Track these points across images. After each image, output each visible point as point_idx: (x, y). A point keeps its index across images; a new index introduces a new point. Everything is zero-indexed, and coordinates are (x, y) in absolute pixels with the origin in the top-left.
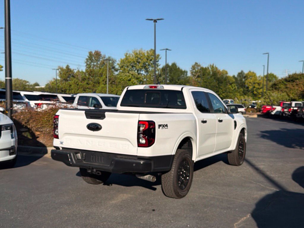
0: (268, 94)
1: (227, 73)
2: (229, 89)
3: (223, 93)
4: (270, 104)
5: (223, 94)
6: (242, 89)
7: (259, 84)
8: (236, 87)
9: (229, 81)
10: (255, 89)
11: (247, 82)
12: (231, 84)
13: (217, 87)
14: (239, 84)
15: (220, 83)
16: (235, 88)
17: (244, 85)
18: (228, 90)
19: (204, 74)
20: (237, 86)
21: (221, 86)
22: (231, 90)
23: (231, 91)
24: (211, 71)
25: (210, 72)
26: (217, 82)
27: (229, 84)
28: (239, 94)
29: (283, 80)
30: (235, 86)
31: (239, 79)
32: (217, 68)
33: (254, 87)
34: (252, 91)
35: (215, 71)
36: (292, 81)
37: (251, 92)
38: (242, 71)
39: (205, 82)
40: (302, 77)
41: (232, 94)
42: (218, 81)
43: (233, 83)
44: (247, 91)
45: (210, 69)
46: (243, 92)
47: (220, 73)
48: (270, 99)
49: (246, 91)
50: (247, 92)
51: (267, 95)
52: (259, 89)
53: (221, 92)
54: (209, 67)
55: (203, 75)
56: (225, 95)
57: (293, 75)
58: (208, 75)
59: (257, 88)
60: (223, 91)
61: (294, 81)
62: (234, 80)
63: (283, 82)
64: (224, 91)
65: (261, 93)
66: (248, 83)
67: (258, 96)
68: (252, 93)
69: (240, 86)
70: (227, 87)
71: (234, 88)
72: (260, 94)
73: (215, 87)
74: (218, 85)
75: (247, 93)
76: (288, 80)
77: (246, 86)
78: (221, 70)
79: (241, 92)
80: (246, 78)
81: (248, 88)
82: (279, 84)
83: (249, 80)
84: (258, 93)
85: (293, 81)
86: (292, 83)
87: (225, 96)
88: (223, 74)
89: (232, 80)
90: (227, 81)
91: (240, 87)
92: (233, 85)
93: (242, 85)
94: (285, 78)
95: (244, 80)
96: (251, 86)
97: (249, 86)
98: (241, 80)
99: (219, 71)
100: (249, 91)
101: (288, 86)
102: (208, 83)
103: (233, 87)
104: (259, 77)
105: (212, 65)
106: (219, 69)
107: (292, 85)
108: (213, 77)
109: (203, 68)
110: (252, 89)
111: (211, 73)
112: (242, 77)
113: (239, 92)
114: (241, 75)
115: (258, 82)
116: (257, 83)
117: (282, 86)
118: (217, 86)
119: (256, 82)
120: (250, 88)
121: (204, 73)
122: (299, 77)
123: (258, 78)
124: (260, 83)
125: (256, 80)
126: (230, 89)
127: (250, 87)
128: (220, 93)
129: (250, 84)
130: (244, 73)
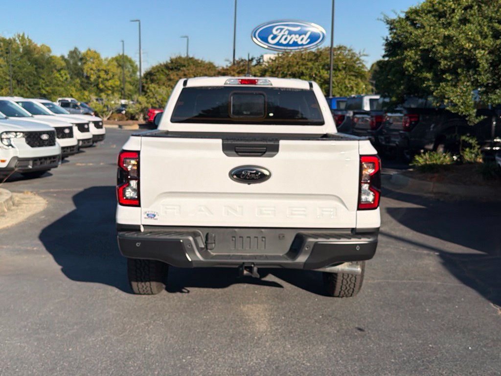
0: (153, 90)
1: (49, 51)
2: (56, 80)
3: (47, 86)
4: (157, 106)
5: (47, 89)
6: (78, 81)
7: (106, 72)
8: (68, 76)
9: (55, 66)
10: (100, 80)
11: (86, 67)
12: (59, 71)
13: (34, 76)
14: (73, 72)
15: (39, 68)
16: (67, 79)
17: (81, 73)
18: (54, 81)
19: (8, 51)
20: (69, 73)
21: (42, 73)
22: (60, 80)
23: (60, 83)
24: (20, 46)
25: (18, 48)
26: (35, 66)
27: (55, 71)
28: (73, 88)
29: (162, 67)
30: (66, 75)
31: (71, 62)
32: (30, 41)
33: (99, 77)
34: (96, 84)
35: (29, 46)
36: (175, 68)
37: (94, 86)
38: (76, 49)
39: (13, 66)
40: (191, 64)
41: (62, 89)
42: (36, 64)
43: (61, 69)
44: (88, 83)
45: (18, 41)
46: (81, 85)
47: (37, 50)
48: (156, 98)
49: (86, 84)
50: (88, 85)
51: (151, 91)
52: (107, 80)
53: (44, 85)
54: (17, 39)
55: (7, 53)
56: (52, 90)
57: (176, 59)
58: (16, 53)
59: (103, 78)
60: (46, 82)
61: (179, 70)
62: (64, 64)
63: (162, 71)
64: (48, 83)
65: (110, 88)
66: (89, 69)
67: (107, 92)
68: (96, 88)
69: (75, 74)
70: (53, 76)
71: (64, 78)
72: (109, 90)
73: (32, 76)
74: (36, 71)
75: (87, 87)
76: (171, 67)
77: (85, 74)
78: (39, 45)
79: (78, 85)
80: (84, 61)
81: (88, 78)
82: (157, 74)
83: (89, 64)
84: (106, 87)
85: (177, 69)
86: (178, 73)
87: (50, 91)
88: (44, 52)
89: (61, 64)
90: (52, 64)
91: (75, 77)
92: (62, 72)
93: (78, 72)
94: (165, 63)
95: (80, 64)
96: (93, 74)
97: (90, 75)
98: (76, 64)
99: (35, 48)
100: (91, 84)
101: (172, 77)
102: (16, 67)
103: (62, 77)
104: (106, 59)
105: (21, 35)
106: (35, 43)
107: (177, 75)
108: (26, 57)
109: (5, 39)
110: (95, 80)
111: (21, 50)
112: (76, 58)
113: (74, 85)
114: (74, 55)
115: (105, 69)
116: (103, 70)
117: (162, 76)
118: (35, 73)
119: (101, 68)
120: (93, 78)
121: (7, 49)
122: (186, 63)
123: (103, 62)
124: (109, 70)
125: (101, 64)
126: (58, 79)
127: (92, 76)
128: (40, 86)
129: (92, 72)
130: (80, 53)
